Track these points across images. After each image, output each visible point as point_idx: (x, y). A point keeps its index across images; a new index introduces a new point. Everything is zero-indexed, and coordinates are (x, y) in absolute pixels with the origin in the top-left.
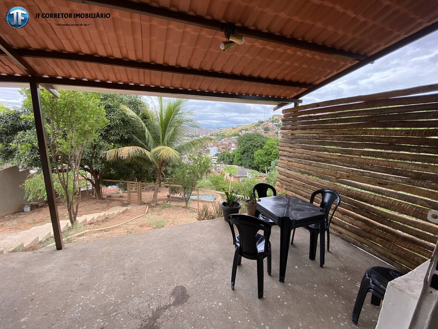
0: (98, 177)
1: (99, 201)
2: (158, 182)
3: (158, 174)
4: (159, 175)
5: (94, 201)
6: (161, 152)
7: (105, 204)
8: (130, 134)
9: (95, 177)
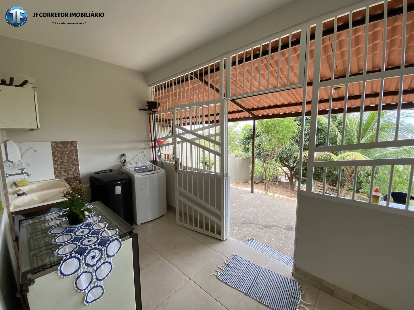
0: (293, 172)
1: (290, 191)
2: (346, 189)
3: (347, 181)
4: (349, 182)
5: (287, 190)
6: (347, 158)
7: (293, 194)
8: (321, 139)
9: (291, 171)
